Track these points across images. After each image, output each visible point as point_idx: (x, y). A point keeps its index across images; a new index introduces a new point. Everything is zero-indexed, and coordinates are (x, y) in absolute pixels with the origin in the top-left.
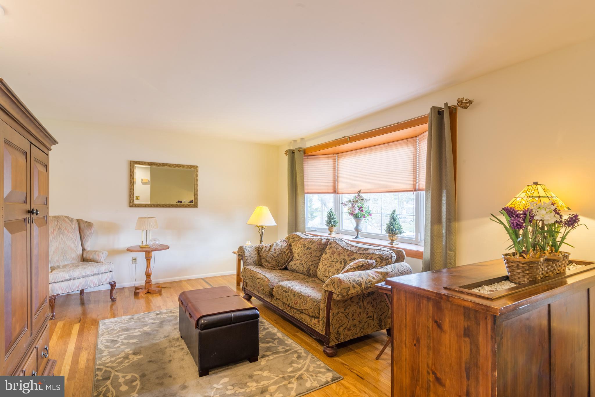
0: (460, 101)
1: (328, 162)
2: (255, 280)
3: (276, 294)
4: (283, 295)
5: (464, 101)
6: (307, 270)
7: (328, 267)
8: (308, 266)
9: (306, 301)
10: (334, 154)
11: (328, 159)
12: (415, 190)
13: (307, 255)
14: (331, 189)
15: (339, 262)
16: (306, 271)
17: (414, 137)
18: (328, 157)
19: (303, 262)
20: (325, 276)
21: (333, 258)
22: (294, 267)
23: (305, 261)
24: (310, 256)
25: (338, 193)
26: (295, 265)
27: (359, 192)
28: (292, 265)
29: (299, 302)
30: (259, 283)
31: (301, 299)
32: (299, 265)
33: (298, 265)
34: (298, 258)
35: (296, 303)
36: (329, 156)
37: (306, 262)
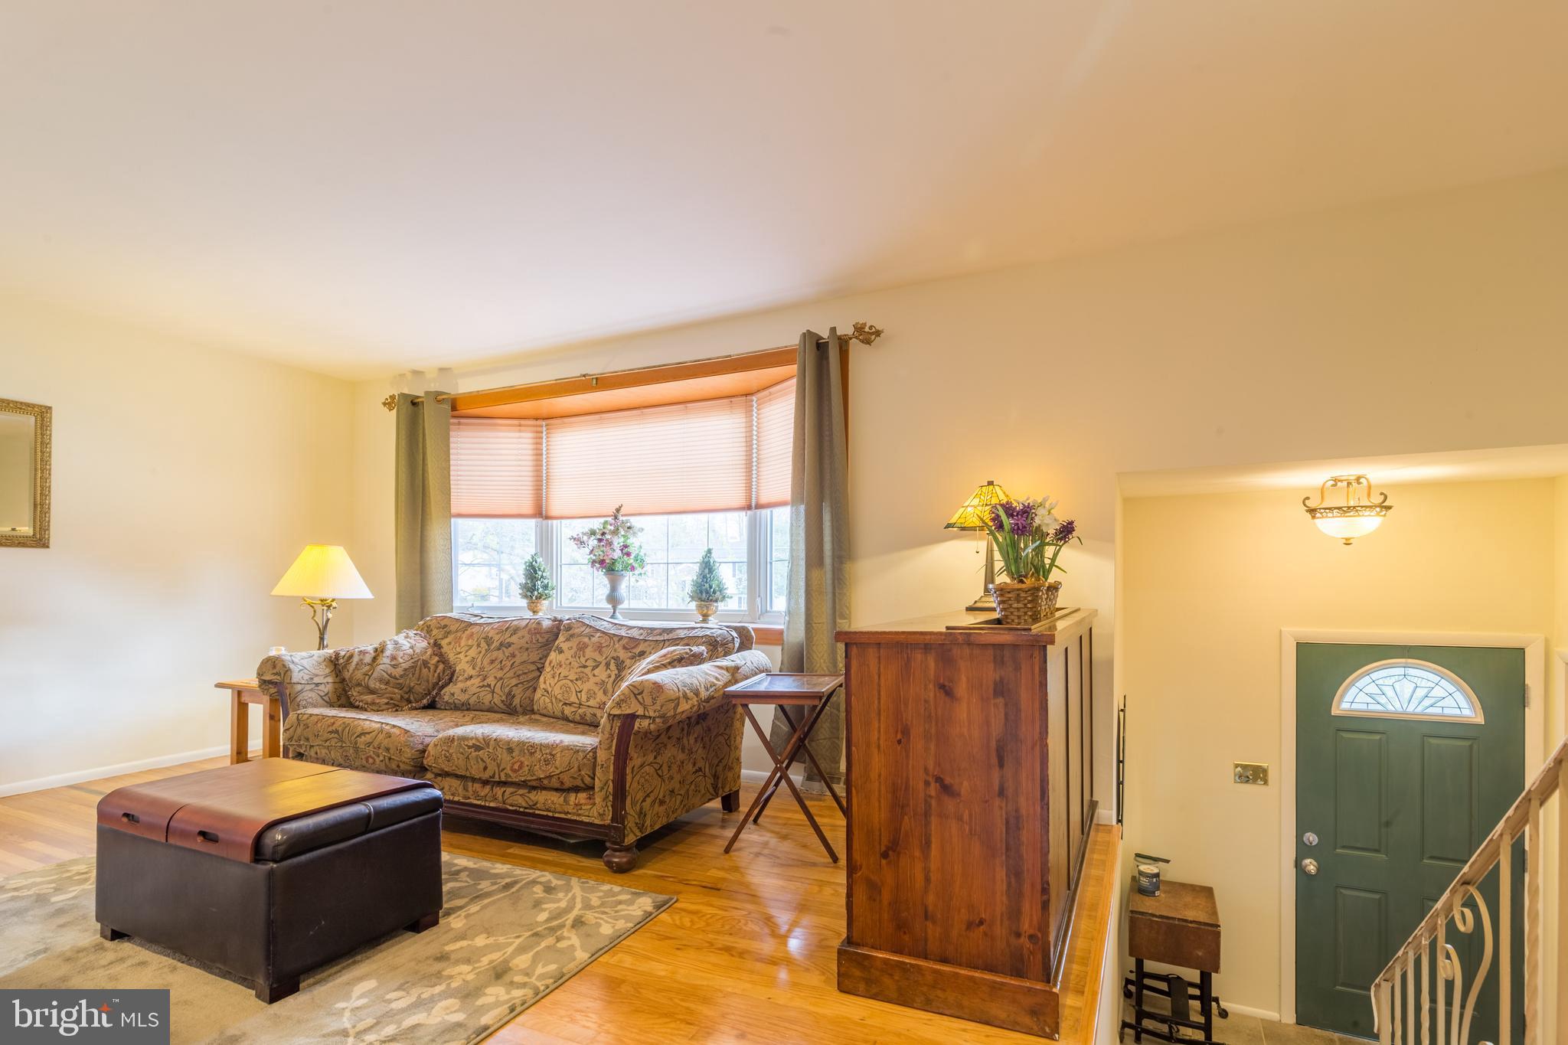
0: (859, 329)
1: (520, 438)
2: (351, 742)
3: (440, 761)
4: (467, 758)
5: (867, 329)
6: (504, 698)
7: (572, 681)
8: (507, 690)
9: (551, 755)
10: (537, 419)
11: (520, 431)
12: (749, 507)
13: (501, 662)
14: (527, 507)
15: (602, 667)
16: (503, 701)
17: (746, 395)
18: (520, 426)
19: (491, 680)
20: (565, 704)
21: (583, 660)
22: (463, 698)
23: (496, 678)
24: (512, 662)
25: (547, 518)
26: (464, 691)
27: (618, 510)
28: (453, 694)
29: (526, 763)
30: (369, 744)
31: (532, 754)
32: (478, 690)
33: (474, 690)
34: (470, 672)
35: (516, 767)
36: (523, 422)
37: (501, 679)
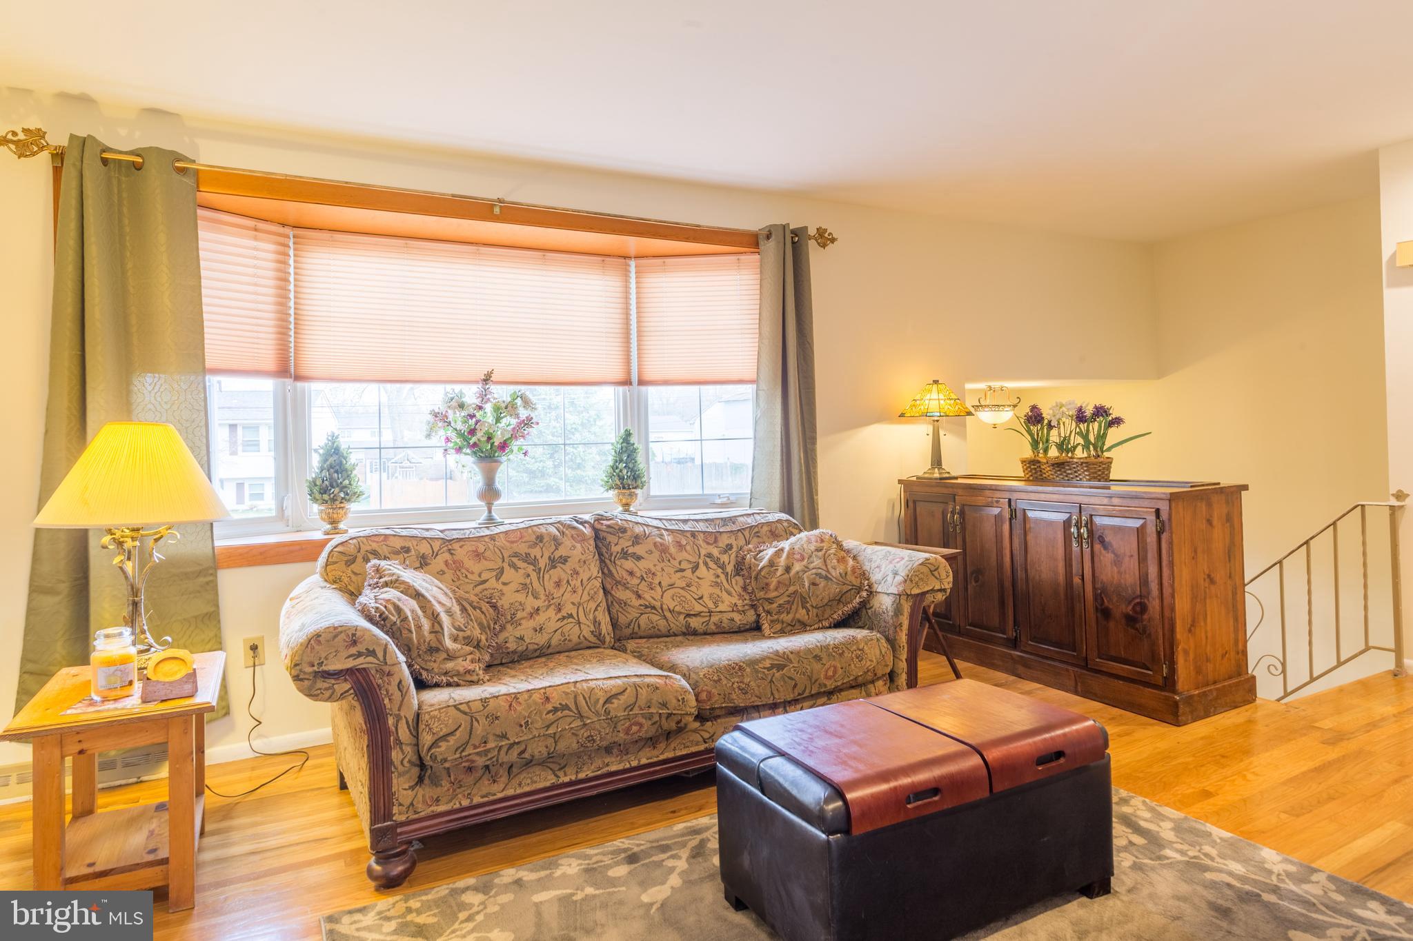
1: (255, 249)
5: (826, 235)
6: (592, 628)
7: (683, 588)
8: (591, 617)
9: (860, 650)
10: (284, 225)
11: (256, 239)
12: (627, 382)
13: (568, 582)
14: (269, 360)
15: (702, 567)
16: (592, 632)
17: (625, 258)
18: (256, 230)
19: (569, 609)
20: (688, 615)
21: (676, 563)
22: (541, 639)
23: (573, 604)
24: (579, 580)
25: (298, 378)
26: (539, 630)
27: (487, 379)
28: (522, 638)
32: (559, 624)
33: (553, 625)
34: (531, 603)
36: (261, 225)
37: (579, 604)
